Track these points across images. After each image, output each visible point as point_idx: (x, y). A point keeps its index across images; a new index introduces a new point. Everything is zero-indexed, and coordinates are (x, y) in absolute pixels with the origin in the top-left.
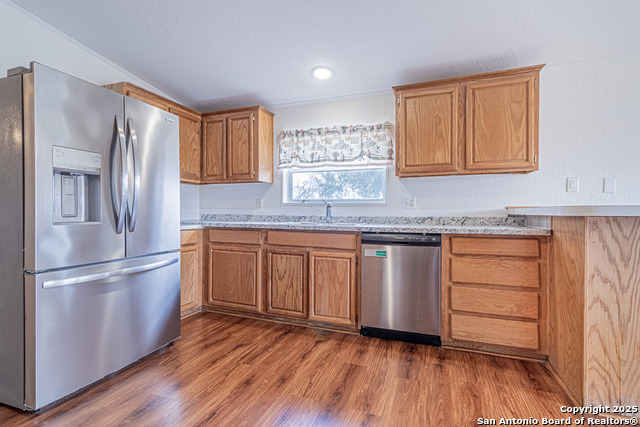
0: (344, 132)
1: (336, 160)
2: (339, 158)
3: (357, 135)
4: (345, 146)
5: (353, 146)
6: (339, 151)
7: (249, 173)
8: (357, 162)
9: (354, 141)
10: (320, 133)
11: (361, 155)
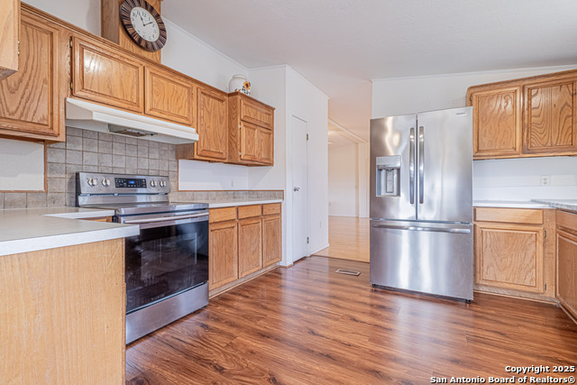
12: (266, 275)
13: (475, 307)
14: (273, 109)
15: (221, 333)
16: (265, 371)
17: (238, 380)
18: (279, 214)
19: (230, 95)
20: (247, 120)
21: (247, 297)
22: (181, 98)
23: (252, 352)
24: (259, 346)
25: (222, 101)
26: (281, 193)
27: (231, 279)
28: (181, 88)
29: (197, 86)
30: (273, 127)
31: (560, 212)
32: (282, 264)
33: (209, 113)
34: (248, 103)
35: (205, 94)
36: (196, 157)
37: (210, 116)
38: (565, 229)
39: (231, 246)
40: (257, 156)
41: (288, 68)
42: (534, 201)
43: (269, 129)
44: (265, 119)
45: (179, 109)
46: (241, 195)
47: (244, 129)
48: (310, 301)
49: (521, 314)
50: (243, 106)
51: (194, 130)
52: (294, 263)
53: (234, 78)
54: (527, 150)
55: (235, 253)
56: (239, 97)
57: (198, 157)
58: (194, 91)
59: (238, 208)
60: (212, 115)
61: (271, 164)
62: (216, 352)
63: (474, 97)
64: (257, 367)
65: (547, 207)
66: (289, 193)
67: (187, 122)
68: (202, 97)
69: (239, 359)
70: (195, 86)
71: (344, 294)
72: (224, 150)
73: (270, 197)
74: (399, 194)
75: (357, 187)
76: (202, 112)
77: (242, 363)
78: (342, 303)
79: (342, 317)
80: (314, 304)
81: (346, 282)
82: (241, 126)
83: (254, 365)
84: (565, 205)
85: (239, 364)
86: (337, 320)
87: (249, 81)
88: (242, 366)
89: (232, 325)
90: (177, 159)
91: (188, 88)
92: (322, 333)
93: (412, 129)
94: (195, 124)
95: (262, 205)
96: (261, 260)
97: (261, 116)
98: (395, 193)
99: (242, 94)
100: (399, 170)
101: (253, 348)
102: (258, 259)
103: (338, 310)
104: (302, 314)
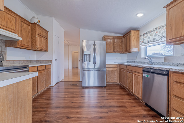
0: (156, 30)
1: (154, 41)
2: (155, 40)
3: (160, 30)
4: (156, 35)
5: (159, 34)
6: (155, 38)
7: (129, 50)
8: (161, 40)
9: (160, 33)
10: (149, 33)
11: (162, 38)
12: (46, 90)
13: (106, 88)
14: (48, 32)
15: (40, 111)
16: (64, 116)
17: (56, 122)
18: (50, 68)
19: (32, 24)
20: (39, 34)
21: (43, 98)
22: (12, 21)
23: (56, 113)
24: (58, 111)
25: (29, 25)
26: (51, 61)
27: (35, 93)
28: (12, 17)
29: (19, 18)
30: (48, 38)
31: (120, 65)
32: (51, 85)
33: (24, 29)
34: (40, 28)
35: (22, 21)
36: (18, 46)
37: (24, 31)
38: (121, 68)
39: (35, 81)
40: (43, 48)
41: (54, 19)
42: (115, 63)
43: (46, 38)
44: (45, 35)
45: (11, 26)
46: (33, 62)
47: (38, 38)
48: (67, 95)
49: (115, 87)
50: (38, 29)
51: (18, 35)
52: (55, 84)
53: (33, 17)
54: (114, 52)
55: (37, 83)
56: (37, 26)
57: (19, 47)
58: (18, 20)
59: (37, 67)
60: (25, 30)
61: (47, 51)
62: (42, 117)
63: (105, 38)
64: (61, 116)
65: (118, 64)
66: (54, 61)
67: (15, 32)
68: (21, 23)
69: (53, 116)
70: (18, 18)
71: (76, 91)
72: (29, 44)
73: (46, 63)
74: (90, 61)
75: (68, 59)
76: (21, 29)
77: (55, 117)
78: (77, 93)
79: (79, 97)
80: (69, 95)
81: (75, 87)
82: (37, 36)
83: (59, 116)
84: (122, 63)
85: (54, 118)
86: (78, 98)
87: (40, 20)
88: (55, 118)
89: (43, 108)
90: (6, 46)
91: (15, 17)
92: (75, 102)
93: (93, 44)
94: (18, 33)
95: (45, 65)
96: (45, 85)
97: (44, 34)
98: (89, 61)
99: (37, 24)
100: (90, 55)
101: (56, 112)
102: (44, 84)
103: (77, 95)
104: (67, 99)
